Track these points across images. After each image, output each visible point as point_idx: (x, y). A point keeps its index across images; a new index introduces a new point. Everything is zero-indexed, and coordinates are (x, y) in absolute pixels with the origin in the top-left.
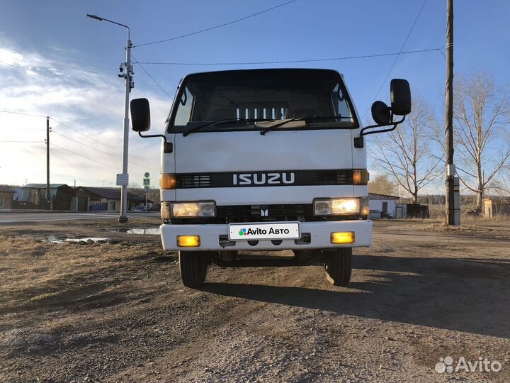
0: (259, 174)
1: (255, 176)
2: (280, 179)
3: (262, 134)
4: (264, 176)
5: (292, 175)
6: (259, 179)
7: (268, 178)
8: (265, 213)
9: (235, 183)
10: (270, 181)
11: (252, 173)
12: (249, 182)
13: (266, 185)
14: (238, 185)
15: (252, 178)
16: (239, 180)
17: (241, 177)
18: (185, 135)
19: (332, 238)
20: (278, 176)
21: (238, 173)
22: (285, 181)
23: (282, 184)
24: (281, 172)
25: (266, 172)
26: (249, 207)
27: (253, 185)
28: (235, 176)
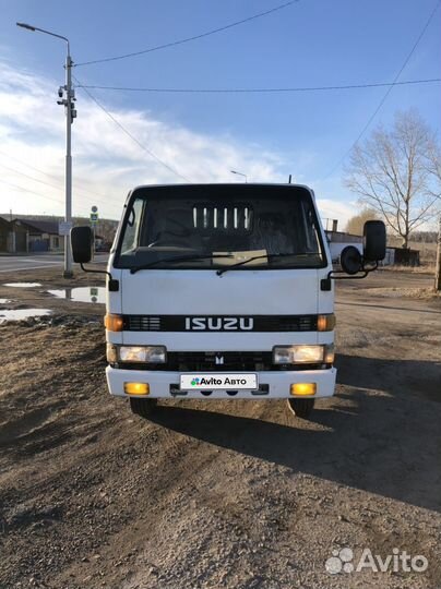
0: (215, 318)
1: (210, 320)
2: (238, 324)
3: (219, 274)
4: (219, 320)
5: (251, 320)
6: (215, 324)
7: (224, 323)
8: (219, 361)
9: (188, 327)
10: (226, 327)
11: (207, 317)
12: (203, 327)
13: (222, 330)
14: (191, 330)
15: (206, 323)
16: (192, 324)
17: (195, 321)
18: (133, 272)
19: (291, 389)
20: (235, 321)
21: (192, 317)
22: (242, 327)
23: (239, 330)
24: (238, 317)
25: (222, 317)
26: (202, 354)
27: (207, 330)
28: (188, 320)
